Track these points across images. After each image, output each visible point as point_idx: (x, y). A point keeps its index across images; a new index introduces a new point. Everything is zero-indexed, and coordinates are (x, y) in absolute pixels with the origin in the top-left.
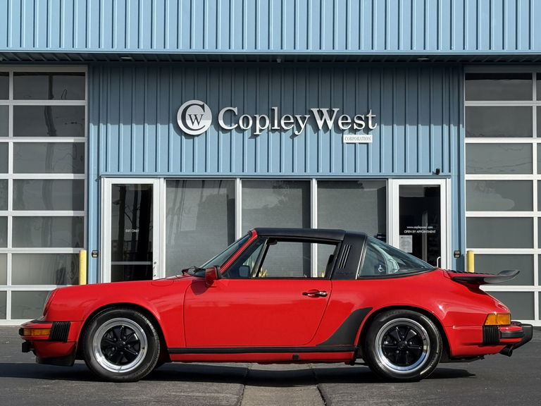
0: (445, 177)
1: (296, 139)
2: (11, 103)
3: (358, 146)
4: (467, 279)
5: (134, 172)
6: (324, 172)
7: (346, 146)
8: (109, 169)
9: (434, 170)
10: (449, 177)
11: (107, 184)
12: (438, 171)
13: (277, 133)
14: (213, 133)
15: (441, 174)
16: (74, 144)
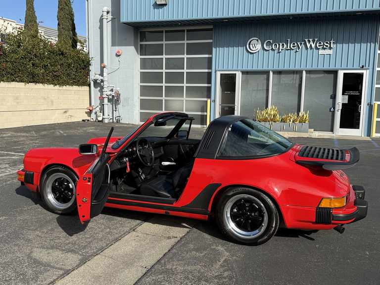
0: (366, 69)
1: (297, 53)
2: (186, 42)
3: (325, 55)
4: (309, 163)
5: (229, 69)
6: (309, 67)
7: (320, 55)
8: (220, 68)
9: (361, 66)
10: (368, 69)
11: (219, 74)
12: (363, 67)
13: (289, 51)
14: (261, 51)
15: (364, 68)
16: (208, 58)
